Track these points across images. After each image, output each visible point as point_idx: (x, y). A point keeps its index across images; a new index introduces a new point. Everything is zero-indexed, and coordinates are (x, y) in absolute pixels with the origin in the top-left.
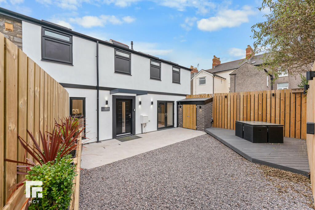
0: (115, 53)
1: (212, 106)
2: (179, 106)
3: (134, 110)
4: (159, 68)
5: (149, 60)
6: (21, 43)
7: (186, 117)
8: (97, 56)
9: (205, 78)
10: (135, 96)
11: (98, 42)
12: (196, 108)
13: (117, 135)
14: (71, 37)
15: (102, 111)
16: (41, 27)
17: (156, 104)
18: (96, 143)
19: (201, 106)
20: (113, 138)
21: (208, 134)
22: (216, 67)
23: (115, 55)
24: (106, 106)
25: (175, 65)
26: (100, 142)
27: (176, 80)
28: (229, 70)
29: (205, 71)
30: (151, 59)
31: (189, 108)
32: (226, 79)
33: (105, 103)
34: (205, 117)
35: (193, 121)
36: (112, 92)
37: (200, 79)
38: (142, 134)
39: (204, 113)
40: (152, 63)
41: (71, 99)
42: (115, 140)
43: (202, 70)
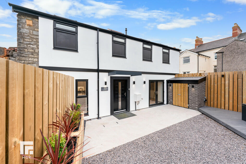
0: (113, 39)
1: (205, 85)
2: (169, 84)
3: (129, 90)
4: (151, 50)
5: (141, 43)
6: (38, 36)
7: (176, 95)
8: (98, 43)
9: (189, 57)
10: (130, 77)
11: (98, 30)
12: (188, 87)
13: (114, 112)
14: (76, 27)
15: (102, 90)
16: (53, 21)
17: (147, 83)
18: (97, 119)
19: (194, 85)
20: (111, 115)
21: (203, 114)
22: (198, 47)
23: (112, 41)
24: (105, 86)
25: (164, 47)
26: (100, 118)
27: (166, 60)
28: (213, 49)
29: (189, 50)
30: (143, 43)
31: (179, 87)
32: (210, 57)
33: (104, 83)
34: (198, 96)
35: (184, 99)
36: (110, 73)
37: (184, 58)
38: (135, 111)
39: (197, 92)
40: (144, 46)
41: (77, 81)
42: (112, 116)
43: (186, 50)
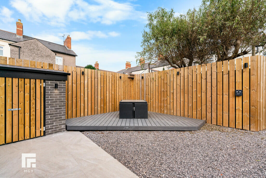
31: (15, 89)
39: (63, 97)
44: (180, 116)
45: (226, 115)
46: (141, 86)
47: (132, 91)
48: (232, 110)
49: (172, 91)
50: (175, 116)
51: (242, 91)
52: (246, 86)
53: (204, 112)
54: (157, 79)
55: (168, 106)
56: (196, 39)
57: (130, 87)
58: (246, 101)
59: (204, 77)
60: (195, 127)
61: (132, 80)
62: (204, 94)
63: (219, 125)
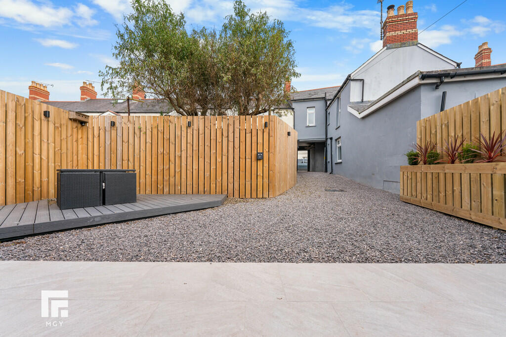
44: (191, 193)
45: (248, 184)
46: (108, 142)
47: (80, 152)
48: (254, 177)
49: (178, 153)
50: (183, 194)
51: (263, 153)
52: (266, 149)
53: (225, 184)
54: (149, 129)
55: (172, 180)
56: (218, 77)
57: (75, 143)
58: (266, 165)
59: (225, 134)
60: (218, 201)
61: (80, 125)
62: (225, 158)
63: (243, 198)
